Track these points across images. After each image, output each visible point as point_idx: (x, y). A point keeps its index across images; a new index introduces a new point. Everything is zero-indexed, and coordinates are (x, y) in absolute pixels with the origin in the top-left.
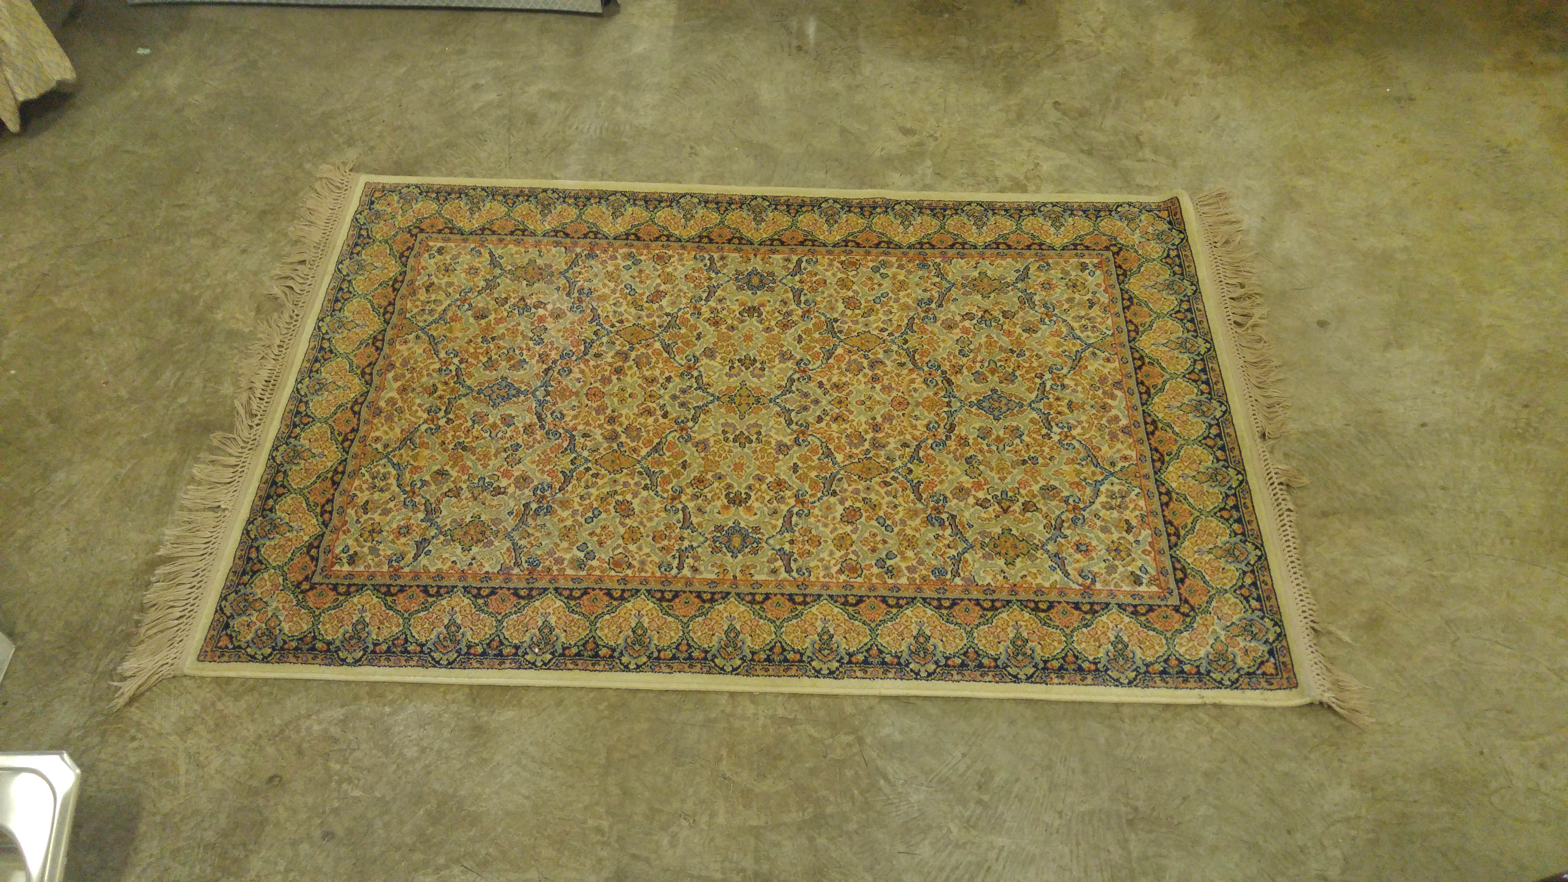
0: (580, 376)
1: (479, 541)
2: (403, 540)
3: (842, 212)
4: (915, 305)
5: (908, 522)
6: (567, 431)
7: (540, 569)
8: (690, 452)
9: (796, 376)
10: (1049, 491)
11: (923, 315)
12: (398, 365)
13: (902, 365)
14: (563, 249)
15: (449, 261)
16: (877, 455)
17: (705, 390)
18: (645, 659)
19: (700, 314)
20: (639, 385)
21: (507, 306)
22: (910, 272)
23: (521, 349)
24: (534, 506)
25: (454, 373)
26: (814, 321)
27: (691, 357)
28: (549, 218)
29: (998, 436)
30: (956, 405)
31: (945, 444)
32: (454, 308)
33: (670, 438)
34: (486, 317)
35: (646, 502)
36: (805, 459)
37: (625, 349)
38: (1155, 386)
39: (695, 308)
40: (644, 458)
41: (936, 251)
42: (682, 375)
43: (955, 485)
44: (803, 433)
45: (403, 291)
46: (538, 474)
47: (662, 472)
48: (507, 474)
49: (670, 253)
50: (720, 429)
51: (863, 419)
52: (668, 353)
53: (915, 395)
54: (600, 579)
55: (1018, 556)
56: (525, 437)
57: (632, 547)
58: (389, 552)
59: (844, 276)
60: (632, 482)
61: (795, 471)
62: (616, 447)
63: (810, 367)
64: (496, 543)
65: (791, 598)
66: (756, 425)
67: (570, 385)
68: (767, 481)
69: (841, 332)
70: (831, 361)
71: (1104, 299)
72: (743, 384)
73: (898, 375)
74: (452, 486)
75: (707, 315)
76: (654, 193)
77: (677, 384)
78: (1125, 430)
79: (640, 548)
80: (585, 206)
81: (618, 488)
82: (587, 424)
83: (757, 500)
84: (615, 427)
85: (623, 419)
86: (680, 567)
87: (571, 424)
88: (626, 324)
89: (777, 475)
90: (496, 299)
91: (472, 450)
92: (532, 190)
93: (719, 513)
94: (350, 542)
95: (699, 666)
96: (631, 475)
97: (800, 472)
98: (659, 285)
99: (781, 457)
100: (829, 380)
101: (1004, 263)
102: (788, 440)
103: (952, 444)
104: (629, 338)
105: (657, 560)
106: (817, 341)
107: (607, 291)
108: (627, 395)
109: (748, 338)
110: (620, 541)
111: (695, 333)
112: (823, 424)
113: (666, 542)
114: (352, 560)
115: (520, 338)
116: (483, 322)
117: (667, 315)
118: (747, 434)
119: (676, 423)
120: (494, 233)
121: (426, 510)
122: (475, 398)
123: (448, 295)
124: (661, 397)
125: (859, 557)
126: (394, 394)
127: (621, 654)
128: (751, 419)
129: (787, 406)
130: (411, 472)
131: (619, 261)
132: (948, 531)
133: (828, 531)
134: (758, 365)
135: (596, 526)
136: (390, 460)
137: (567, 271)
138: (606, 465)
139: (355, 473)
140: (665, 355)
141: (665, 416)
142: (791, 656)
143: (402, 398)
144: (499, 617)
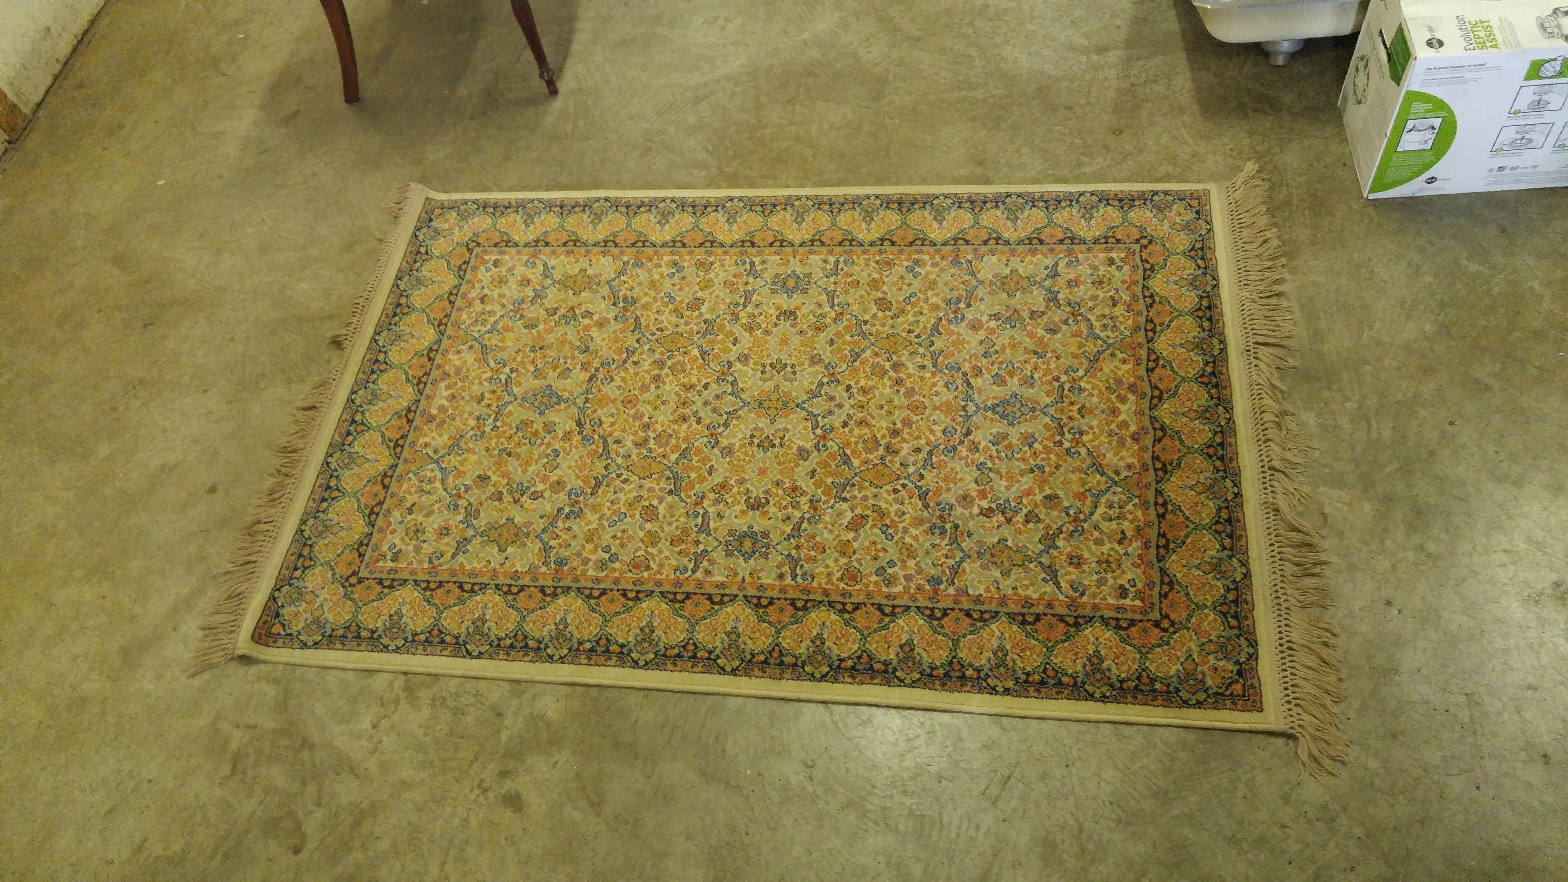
0: (934, 427)
1: (1006, 277)
2: (1072, 276)
3: (631, 645)
4: (586, 510)
5: (650, 300)
6: (941, 371)
7: (950, 259)
8: (827, 354)
9: (721, 429)
10: (530, 326)
11: (581, 499)
12: (1129, 440)
13: (617, 442)
14: (971, 592)
15: (1109, 575)
16: (662, 354)
17: (810, 413)
18: (864, 203)
19: (811, 501)
20: (874, 418)
21: (1025, 511)
22: (578, 554)
23: (999, 458)
24: (962, 305)
25: (1065, 430)
26: (694, 492)
27: (823, 449)
28: (995, 643)
29: (554, 371)
30: (580, 402)
31: (602, 364)
32: (1087, 510)
33: (844, 366)
34: (1045, 497)
35: (865, 311)
36: (726, 350)
37: (889, 458)
38: (400, 417)
39: (815, 509)
40: (868, 348)
41: (541, 582)
42: (832, 430)
43: (604, 330)
44: (723, 373)
45: (1153, 534)
46: (962, 331)
47: (851, 336)
48: (992, 331)
49: (842, 585)
50: (798, 376)
51: (667, 387)
52: (845, 454)
53: (613, 410)
54: (901, 252)
55: (576, 276)
56: (979, 364)
57: (876, 276)
58: (1080, 267)
59: (650, 550)
60: (878, 327)
61: (735, 339)
62: (894, 356)
63: (705, 440)
64: (990, 277)
65: (753, 244)
66: (764, 380)
67: (943, 417)
68: (761, 331)
69: (668, 479)
70: (684, 446)
72: (773, 421)
73: (624, 430)
74: (1039, 320)
75: (804, 500)
77: (837, 420)
78: (446, 375)
79: (869, 275)
80: (951, 663)
81: (890, 322)
82: (922, 379)
83: (771, 315)
84: (895, 376)
85: (888, 383)
86: (837, 262)
87: (937, 378)
88: (889, 488)
89: (752, 336)
90: (1039, 521)
91: (1027, 351)
92: (1023, 694)
93: (804, 303)
94: (1117, 274)
95: (825, 200)
96: (878, 334)
97: (732, 339)
98: (855, 539)
99: (746, 352)
100: (690, 426)
101: (475, 565)
102: (738, 366)
103: (596, 364)
104: (886, 471)
105: (856, 267)
106: (693, 468)
107: (914, 531)
108: (886, 407)
109: (762, 472)
110: (886, 280)
111: (817, 477)
112: (704, 382)
113: (848, 280)
114: (1111, 261)
115: (1003, 471)
116: (1048, 492)
117: (845, 500)
118: (774, 372)
119: (838, 381)
120: (1061, 619)
121: (1058, 301)
122: (1037, 402)
123: (1096, 527)
124: (853, 407)
125: (696, 273)
126: (1123, 407)
127: (881, 205)
128: (769, 385)
129: (733, 399)
130: (1081, 332)
131: (902, 573)
132: (621, 294)
133: (717, 292)
134: (756, 441)
135: (906, 291)
136: (1104, 342)
137: (962, 560)
138: (900, 340)
139: (1135, 329)
140: (848, 452)
141: (849, 388)
142: (758, 208)
143: (1113, 403)
144: (977, 226)
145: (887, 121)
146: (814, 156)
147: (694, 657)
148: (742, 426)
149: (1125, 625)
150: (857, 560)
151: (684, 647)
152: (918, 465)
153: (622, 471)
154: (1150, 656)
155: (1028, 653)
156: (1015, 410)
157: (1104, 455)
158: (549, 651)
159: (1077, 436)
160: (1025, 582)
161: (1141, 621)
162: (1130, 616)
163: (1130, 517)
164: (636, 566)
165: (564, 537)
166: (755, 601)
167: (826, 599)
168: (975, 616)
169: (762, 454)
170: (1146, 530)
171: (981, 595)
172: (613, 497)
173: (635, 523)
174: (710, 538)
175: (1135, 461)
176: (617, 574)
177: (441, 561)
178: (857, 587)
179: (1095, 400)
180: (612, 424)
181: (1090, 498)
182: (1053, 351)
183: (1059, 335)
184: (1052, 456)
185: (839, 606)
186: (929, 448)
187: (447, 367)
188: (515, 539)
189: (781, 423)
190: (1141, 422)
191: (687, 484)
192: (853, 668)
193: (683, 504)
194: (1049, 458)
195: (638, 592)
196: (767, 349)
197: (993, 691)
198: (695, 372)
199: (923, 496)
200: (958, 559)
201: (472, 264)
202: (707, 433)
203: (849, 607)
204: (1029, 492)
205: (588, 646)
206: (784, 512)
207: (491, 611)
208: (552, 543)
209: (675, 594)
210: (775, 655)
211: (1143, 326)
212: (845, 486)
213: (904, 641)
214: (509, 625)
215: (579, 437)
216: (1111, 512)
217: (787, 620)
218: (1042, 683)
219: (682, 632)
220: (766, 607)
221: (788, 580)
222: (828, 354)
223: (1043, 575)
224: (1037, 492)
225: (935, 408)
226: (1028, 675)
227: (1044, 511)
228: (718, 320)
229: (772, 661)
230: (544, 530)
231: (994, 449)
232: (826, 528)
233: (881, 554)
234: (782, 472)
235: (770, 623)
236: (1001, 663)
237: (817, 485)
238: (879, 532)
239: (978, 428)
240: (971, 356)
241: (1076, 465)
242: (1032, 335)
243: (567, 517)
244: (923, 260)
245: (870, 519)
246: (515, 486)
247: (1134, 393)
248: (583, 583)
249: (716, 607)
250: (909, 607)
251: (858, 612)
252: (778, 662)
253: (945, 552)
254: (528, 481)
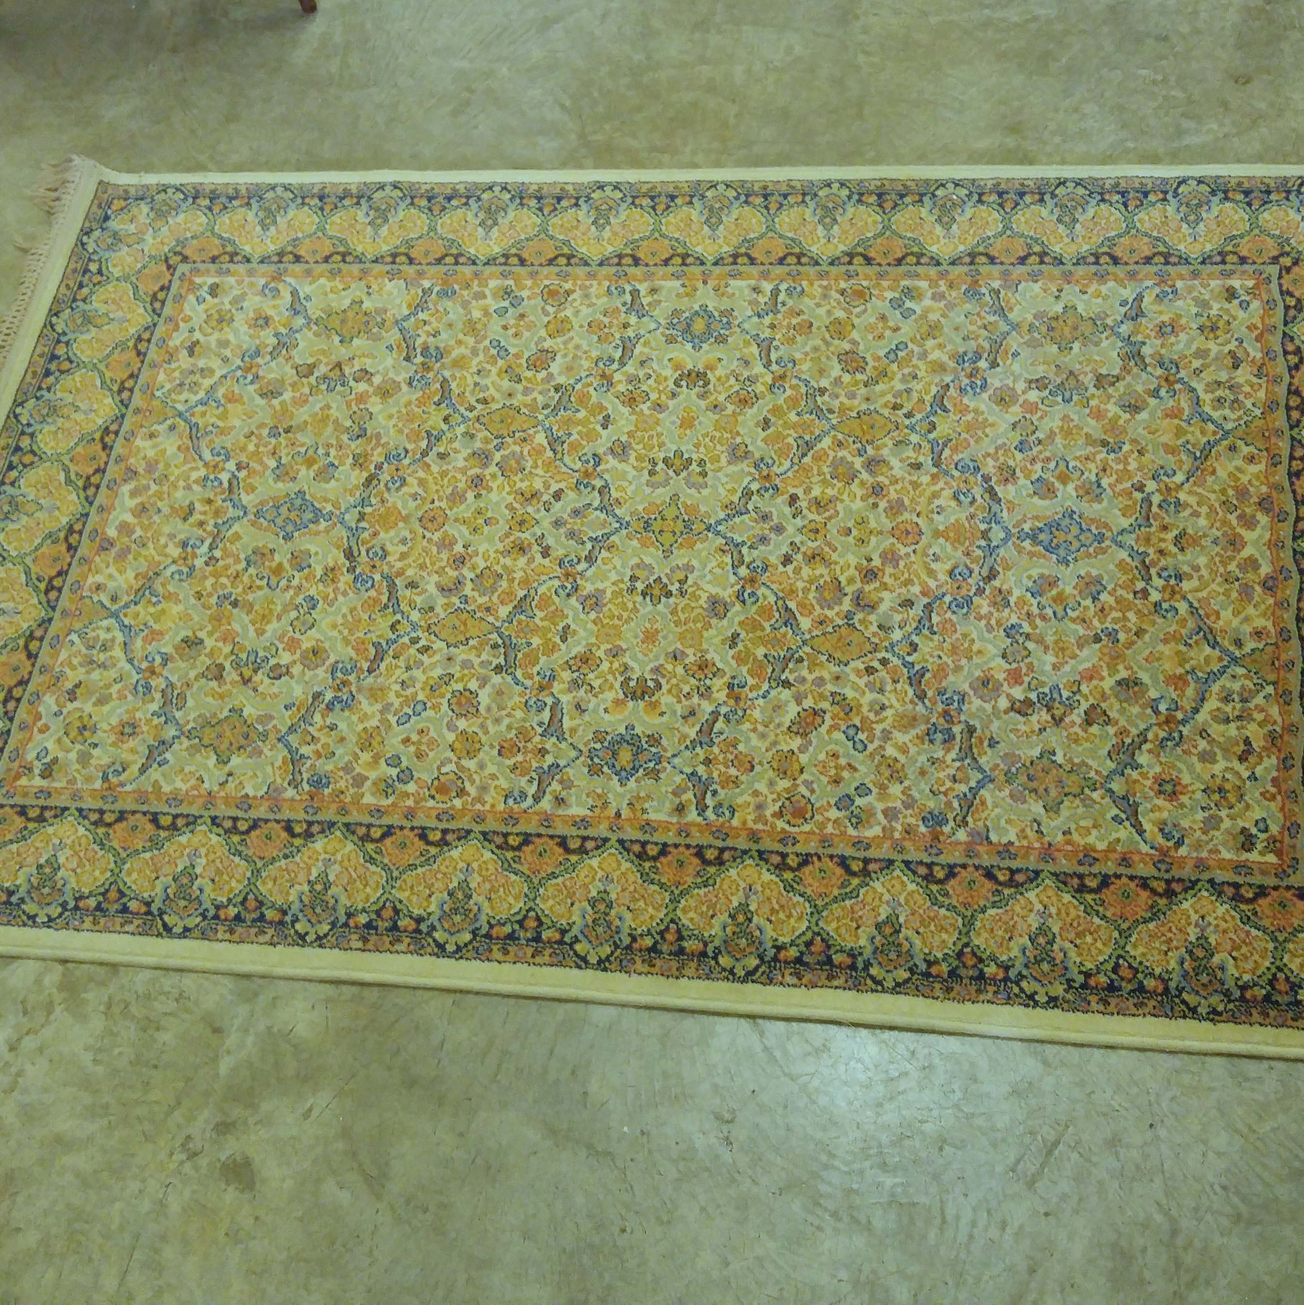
0: (933, 566)
1: (1056, 319)
2: (1165, 318)
3: (434, 919)
4: (360, 697)
5: (467, 352)
6: (946, 473)
7: (964, 287)
8: (757, 443)
9: (583, 566)
10: (270, 393)
11: (352, 678)
12: (1258, 589)
13: (412, 585)
14: (994, 838)
15: (1223, 813)
16: (486, 441)
17: (729, 541)
19: (730, 686)
20: (834, 550)
21: (1085, 705)
22: (347, 769)
23: (1043, 618)
24: (983, 364)
25: (1153, 571)
26: (536, 668)
27: (749, 601)
28: (1034, 921)
29: (308, 468)
30: (351, 518)
31: (387, 457)
32: (1187, 704)
33: (788, 464)
34: (1119, 683)
35: (821, 372)
36: (591, 436)
37: (859, 616)
38: (55, 542)
39: (737, 699)
40: (826, 433)
41: (286, 814)
42: (765, 569)
43: (390, 400)
44: (587, 474)
46: (983, 407)
47: (798, 414)
48: (1032, 408)
49: (780, 824)
50: (709, 480)
51: (494, 496)
52: (787, 609)
54: (881, 276)
55: (344, 311)
56: (1011, 463)
57: (840, 314)
58: (1180, 303)
59: (465, 762)
60: (843, 399)
61: (607, 418)
62: (869, 449)
63: (557, 583)
64: (1030, 317)
65: (636, 261)
66: (654, 486)
67: (949, 549)
68: (648, 404)
69: (495, 646)
70: (521, 593)
71: (49, 701)
72: (667, 553)
73: (422, 567)
74: (1111, 390)
75: (718, 683)
76: (815, 986)
77: (773, 552)
78: (132, 473)
79: (829, 312)
80: (960, 954)
81: (863, 391)
82: (915, 485)
83: (666, 379)
84: (871, 480)
85: (859, 492)
86: (776, 292)
87: (941, 484)
88: (860, 665)
89: (634, 412)
90: (1108, 721)
91: (1090, 440)
92: (1079, 1006)
93: (720, 360)
94: (1241, 314)
95: (756, 188)
96: (843, 410)
97: (600, 417)
98: (803, 749)
99: (624, 439)
100: (532, 560)
101: (179, 784)
102: (611, 462)
103: (377, 457)
104: (855, 637)
105: (806, 300)
106: (536, 630)
107: (900, 737)
108: (855, 532)
109: (650, 637)
110: (856, 321)
111: (740, 646)
112: (554, 487)
114: (1231, 294)
115: (1050, 639)
116: (1123, 674)
117: (787, 684)
118: (671, 472)
119: (776, 489)
120: (1144, 883)
121: (1143, 359)
122: (1106, 526)
123: (1203, 733)
124: (800, 530)
125: (543, 308)
126: (1249, 535)
127: (849, 197)
128: (662, 494)
129: (603, 516)
130: (1181, 411)
131: (880, 806)
132: (419, 341)
133: (577, 341)
134: (640, 586)
135: (891, 340)
136: (1219, 426)
137: (981, 785)
138: (881, 421)
139: (1271, 406)
140: (792, 605)
141: (793, 499)
142: (646, 202)
143: (1232, 528)
144: (1008, 232)
145: (861, 59)
146: (738, 115)
147: (537, 939)
148: (618, 562)
149: (1251, 895)
150: (808, 784)
151: (521, 923)
152: (908, 629)
153: (420, 633)
154: (1291, 946)
155: (1089, 939)
156: (1070, 538)
157: (1218, 614)
158: (298, 926)
159: (1172, 582)
160: (1083, 823)
161: (1276, 888)
162: (1258, 879)
163: (1259, 717)
164: (443, 789)
165: (324, 740)
166: (637, 848)
167: (755, 847)
168: (1001, 878)
169: (650, 607)
170: (1286, 738)
171: (1011, 843)
172: (405, 676)
173: (441, 719)
174: (564, 745)
175: (1269, 625)
176: (410, 803)
177: (123, 777)
178: (806, 828)
179: (1202, 522)
180: (403, 556)
181: (1193, 685)
182: (1134, 441)
183: (1144, 415)
184: (1131, 615)
185: (776, 859)
186: (926, 600)
187: (132, 460)
188: (243, 742)
189: (680, 558)
190: (1279, 559)
191: (526, 655)
192: (799, 960)
193: (519, 688)
194: (1125, 619)
195: (445, 832)
196: (660, 435)
197: (1031, 1000)
198: (540, 471)
199: (916, 679)
200: (973, 784)
201: (174, 290)
202: (559, 572)
203: (792, 861)
204: (1091, 675)
205: (363, 919)
206: (685, 702)
207: (204, 861)
208: (305, 750)
209: (506, 835)
210: (670, 937)
211: (1283, 403)
212: (786, 660)
213: (883, 917)
214: (234, 884)
215: (350, 577)
216: (1228, 709)
217: (689, 880)
218: (1112, 988)
219: (516, 898)
220: (655, 859)
221: (692, 815)
222: (760, 443)
223: (1115, 811)
224: (1105, 673)
225: (937, 534)
226: (1088, 975)
227: (1117, 706)
228: (578, 387)
229: (665, 948)
230: (292, 729)
231: (1034, 602)
232: (754, 730)
233: (845, 774)
234: (682, 637)
235: (662, 885)
236: (1044, 956)
237: (740, 659)
238: (842, 737)
239: (1007, 568)
240: (997, 449)
241: (1171, 630)
242: (1098, 414)
243: (330, 707)
244: (917, 288)
245: (827, 717)
246: (244, 656)
247: (1267, 511)
248: (355, 817)
249: (574, 858)
250: (891, 862)
251: (807, 870)
252: (674, 948)
253: (952, 772)
254: (265, 649)
